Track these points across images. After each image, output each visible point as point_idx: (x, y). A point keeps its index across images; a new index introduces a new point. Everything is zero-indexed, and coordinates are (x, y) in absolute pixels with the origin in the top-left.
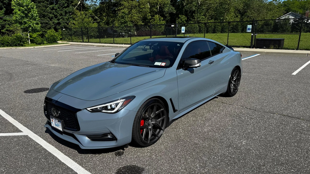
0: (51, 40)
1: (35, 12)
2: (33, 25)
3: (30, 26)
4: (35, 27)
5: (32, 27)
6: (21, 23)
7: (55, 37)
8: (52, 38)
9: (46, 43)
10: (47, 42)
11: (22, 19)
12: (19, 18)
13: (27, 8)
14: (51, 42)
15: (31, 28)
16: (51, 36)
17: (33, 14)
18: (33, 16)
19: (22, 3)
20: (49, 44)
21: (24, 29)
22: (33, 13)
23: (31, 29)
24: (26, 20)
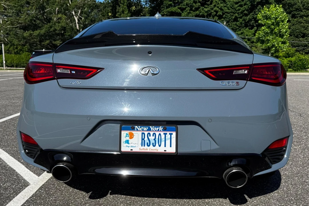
0: (298, 66)
1: (285, 27)
2: (278, 44)
3: (273, 46)
4: (279, 47)
5: (276, 47)
6: (263, 42)
7: (305, 62)
8: (300, 63)
9: (291, 71)
10: (292, 69)
11: (265, 36)
12: (262, 35)
13: (275, 21)
14: (298, 69)
15: (274, 48)
16: (300, 60)
17: (281, 29)
18: (280, 32)
19: (270, 15)
20: (294, 71)
21: (266, 50)
22: (281, 27)
23: (274, 50)
24: (270, 38)
